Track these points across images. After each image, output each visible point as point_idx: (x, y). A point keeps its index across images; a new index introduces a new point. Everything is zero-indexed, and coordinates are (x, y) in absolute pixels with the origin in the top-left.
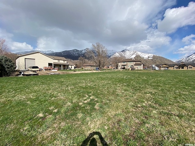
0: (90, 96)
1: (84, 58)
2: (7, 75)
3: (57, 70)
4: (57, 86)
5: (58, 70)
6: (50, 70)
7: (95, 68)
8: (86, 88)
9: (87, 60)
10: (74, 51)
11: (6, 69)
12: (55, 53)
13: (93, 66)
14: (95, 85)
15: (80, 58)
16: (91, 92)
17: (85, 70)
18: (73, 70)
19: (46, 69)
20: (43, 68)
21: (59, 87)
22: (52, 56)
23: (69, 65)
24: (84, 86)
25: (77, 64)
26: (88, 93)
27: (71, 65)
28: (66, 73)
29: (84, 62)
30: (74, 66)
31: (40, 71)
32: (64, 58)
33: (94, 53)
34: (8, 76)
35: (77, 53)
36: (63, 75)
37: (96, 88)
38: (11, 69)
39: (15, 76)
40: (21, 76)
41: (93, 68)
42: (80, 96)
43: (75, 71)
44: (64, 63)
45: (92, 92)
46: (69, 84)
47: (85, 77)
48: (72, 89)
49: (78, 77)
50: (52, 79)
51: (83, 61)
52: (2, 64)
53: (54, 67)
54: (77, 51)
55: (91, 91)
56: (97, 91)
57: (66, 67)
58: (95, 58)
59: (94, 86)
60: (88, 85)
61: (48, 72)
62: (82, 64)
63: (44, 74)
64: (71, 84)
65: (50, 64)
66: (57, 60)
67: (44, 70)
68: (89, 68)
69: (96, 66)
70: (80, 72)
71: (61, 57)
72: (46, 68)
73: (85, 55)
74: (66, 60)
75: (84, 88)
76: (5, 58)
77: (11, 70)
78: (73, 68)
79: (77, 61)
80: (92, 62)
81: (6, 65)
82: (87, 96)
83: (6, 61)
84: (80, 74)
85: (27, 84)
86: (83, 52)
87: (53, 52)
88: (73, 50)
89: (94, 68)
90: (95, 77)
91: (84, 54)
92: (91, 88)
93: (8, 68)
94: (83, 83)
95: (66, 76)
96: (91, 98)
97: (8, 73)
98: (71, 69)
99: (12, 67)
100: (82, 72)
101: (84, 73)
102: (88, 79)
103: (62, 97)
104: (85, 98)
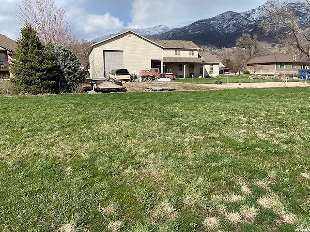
0: (259, 192)
1: (255, 36)
2: (68, 90)
3: (169, 80)
4: (154, 128)
5: (173, 80)
6: (153, 78)
7: (294, 70)
8: (247, 148)
9: (264, 45)
10: (223, 20)
11: (66, 76)
12: (170, 32)
13: (287, 64)
14: (291, 141)
15: (241, 39)
16: (264, 175)
17: (256, 79)
18: (214, 79)
19: (145, 78)
20: (138, 74)
21: (159, 131)
22: (161, 41)
23: (203, 64)
24: (241, 141)
25: (232, 58)
26: (254, 174)
27: (212, 64)
28: (193, 88)
29: (256, 52)
30: (221, 65)
31: (131, 81)
32: (191, 44)
33: (298, 14)
34: (70, 92)
35: (234, 25)
36: (183, 94)
37: (292, 153)
38: (74, 77)
39: (82, 92)
40: (93, 92)
41: (285, 70)
42: (215, 179)
43: (221, 83)
44: (191, 56)
45: (272, 174)
46: (192, 125)
47: (250, 105)
48: (195, 145)
49: (227, 101)
50: (150, 104)
51: (253, 47)
52: (58, 65)
53: (165, 70)
54: (234, 15)
55: (267, 165)
56: (294, 175)
57: (196, 71)
58: (300, 31)
59: (286, 143)
60: (255, 137)
61: (147, 85)
62: (247, 57)
63: (138, 89)
64: (196, 125)
65: (155, 63)
66: (174, 51)
67: (141, 80)
68: (272, 70)
69: (299, 64)
70: (235, 86)
71: (183, 42)
72: (145, 75)
73: (260, 25)
74: (196, 50)
75: (237, 148)
76: (63, 50)
77: (75, 79)
78: (216, 73)
79: (230, 49)
80: (284, 50)
81: (65, 66)
82: (245, 189)
83: (66, 56)
84: (234, 90)
85: (93, 114)
86: (255, 16)
87: (165, 29)
88: (223, 17)
89: (291, 73)
90: (293, 104)
91: (258, 21)
92: (270, 152)
93: (69, 74)
94: (240, 125)
95: (190, 96)
96: (264, 202)
97: (69, 86)
98: (210, 75)
99: (76, 71)
100: (243, 85)
101: (250, 89)
102: (261, 110)
103: (154, 172)
104: (235, 198)
